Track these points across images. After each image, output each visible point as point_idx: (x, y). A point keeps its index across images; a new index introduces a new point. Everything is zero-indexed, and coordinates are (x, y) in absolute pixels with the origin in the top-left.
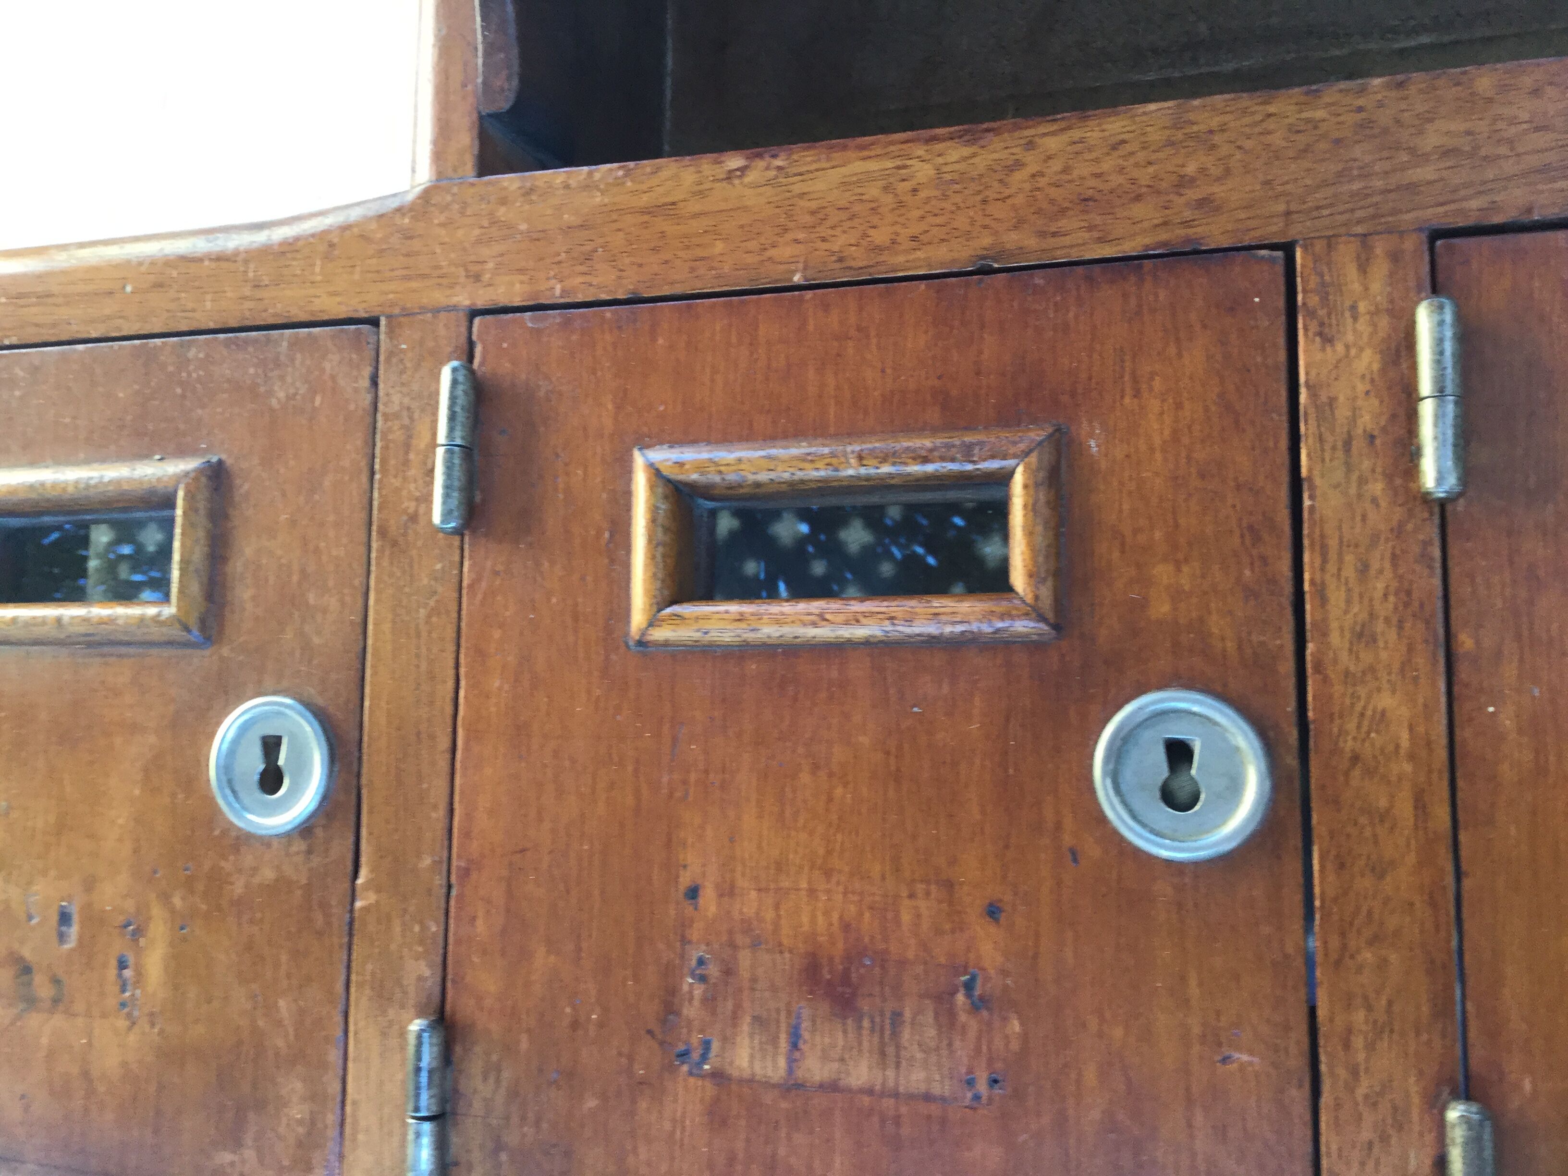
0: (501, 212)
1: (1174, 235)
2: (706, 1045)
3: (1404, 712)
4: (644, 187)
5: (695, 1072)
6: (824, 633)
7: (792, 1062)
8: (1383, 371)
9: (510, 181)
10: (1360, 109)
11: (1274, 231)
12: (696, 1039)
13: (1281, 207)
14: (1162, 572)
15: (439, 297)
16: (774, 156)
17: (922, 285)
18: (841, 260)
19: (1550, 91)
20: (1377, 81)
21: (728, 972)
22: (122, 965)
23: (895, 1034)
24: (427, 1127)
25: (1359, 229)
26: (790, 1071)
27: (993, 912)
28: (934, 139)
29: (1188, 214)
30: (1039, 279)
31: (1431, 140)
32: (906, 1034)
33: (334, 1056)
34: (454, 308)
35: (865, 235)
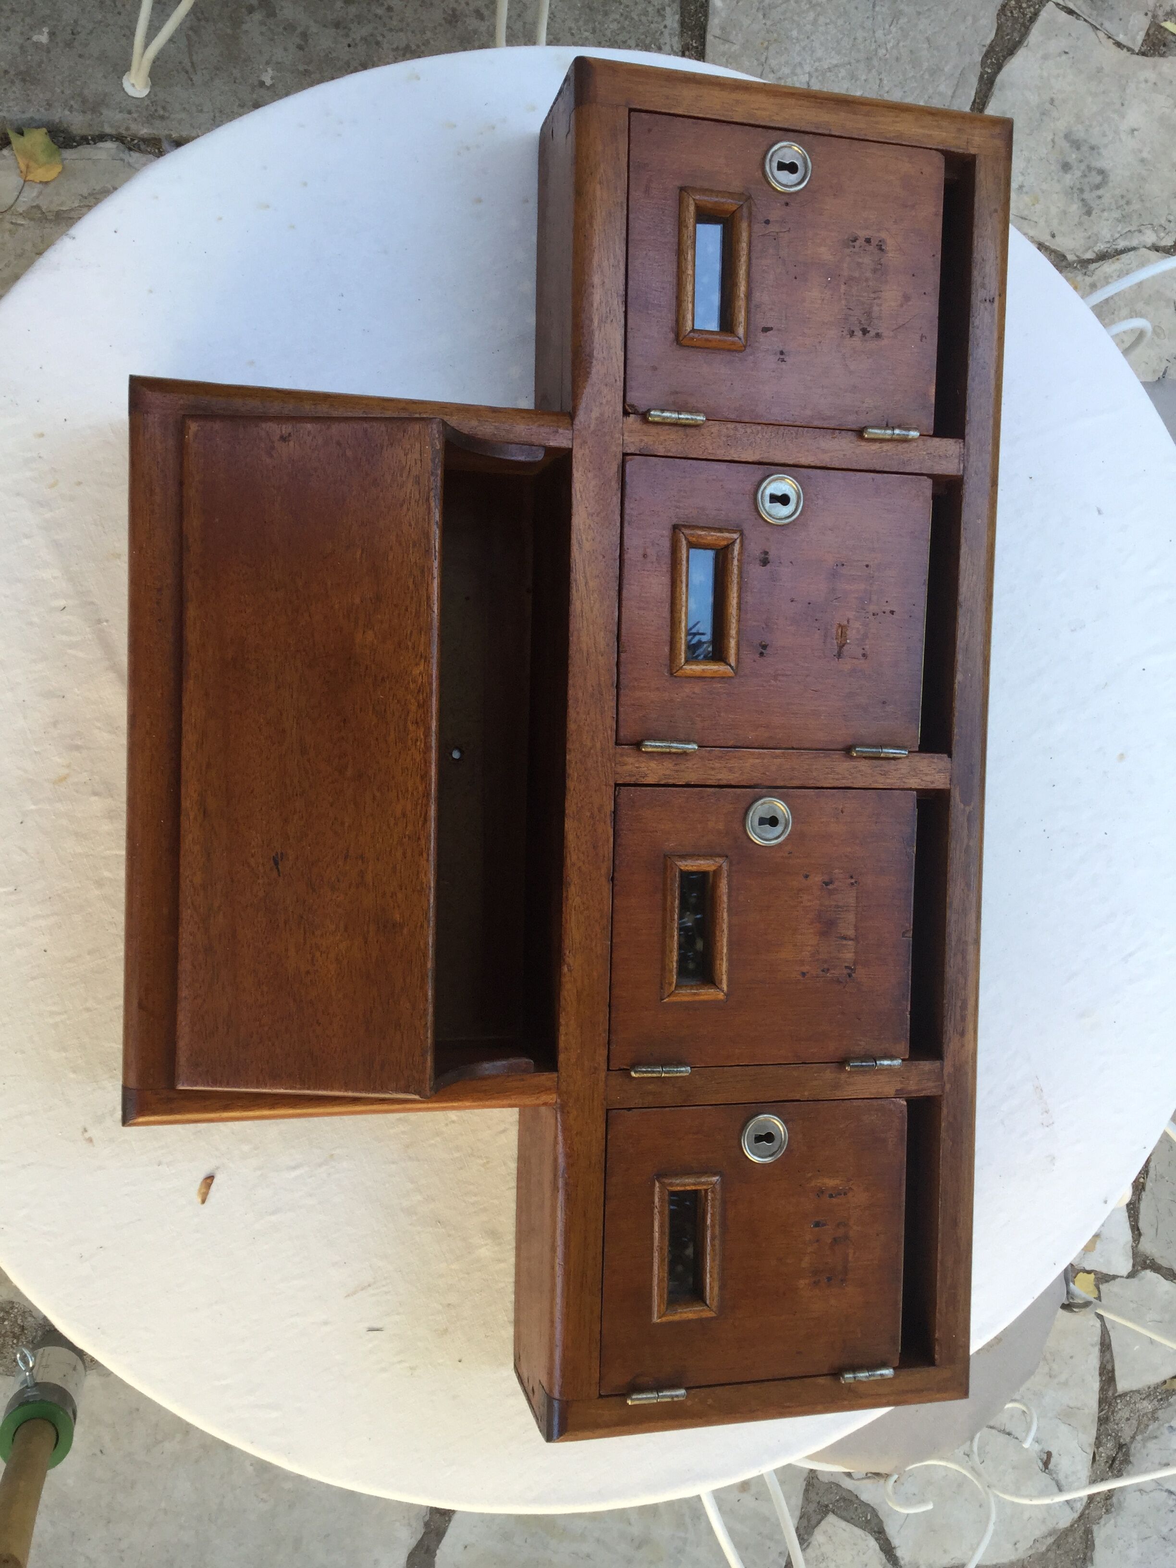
0: (573, 1060)
1: (609, 820)
2: (846, 967)
3: (751, 761)
4: (570, 1003)
5: (853, 970)
6: (726, 931)
7: (851, 939)
8: (657, 760)
9: (562, 1057)
10: (576, 763)
11: (611, 791)
12: (846, 971)
13: (604, 787)
14: (711, 825)
15: (601, 1084)
16: (565, 954)
17: (615, 901)
18: (604, 929)
19: (578, 709)
20: (567, 757)
21: (825, 961)
22: (831, 1196)
23: (840, 907)
24: (878, 1062)
25: (613, 765)
26: (852, 940)
27: (807, 877)
28: (567, 897)
29: (603, 815)
30: (617, 862)
31: (589, 744)
32: (840, 904)
33: (855, 1103)
34: (606, 1077)
35: (596, 921)
